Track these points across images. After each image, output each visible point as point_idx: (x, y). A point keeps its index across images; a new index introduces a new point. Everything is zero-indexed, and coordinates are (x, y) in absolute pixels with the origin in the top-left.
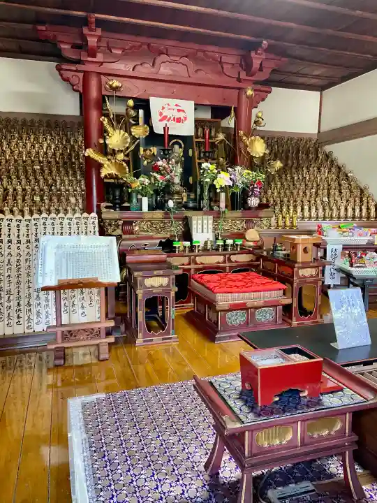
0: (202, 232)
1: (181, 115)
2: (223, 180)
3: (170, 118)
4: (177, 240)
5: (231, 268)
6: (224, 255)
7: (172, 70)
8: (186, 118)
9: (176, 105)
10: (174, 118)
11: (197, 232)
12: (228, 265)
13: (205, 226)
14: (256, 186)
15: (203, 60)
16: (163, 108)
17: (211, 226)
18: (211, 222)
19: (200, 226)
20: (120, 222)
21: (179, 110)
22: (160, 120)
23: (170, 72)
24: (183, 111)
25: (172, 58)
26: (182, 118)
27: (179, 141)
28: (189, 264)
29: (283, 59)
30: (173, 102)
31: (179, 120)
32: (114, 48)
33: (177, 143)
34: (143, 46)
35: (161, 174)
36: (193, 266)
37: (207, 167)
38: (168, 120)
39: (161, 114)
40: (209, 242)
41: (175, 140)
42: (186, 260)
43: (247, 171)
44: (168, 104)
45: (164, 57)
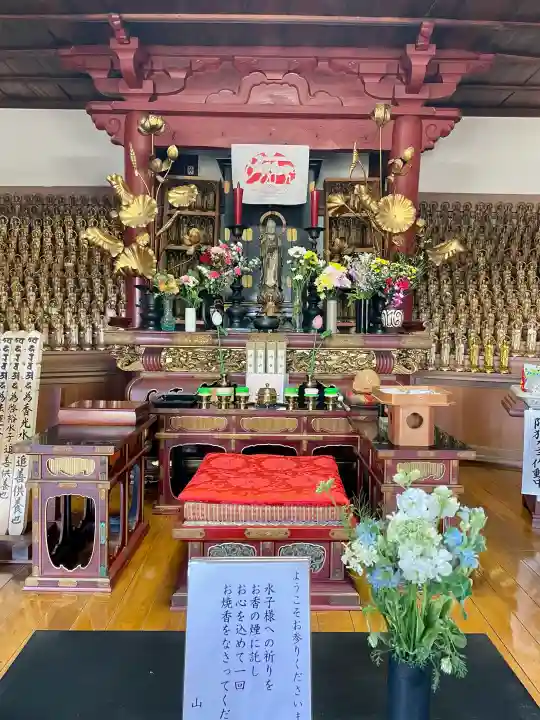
0: (266, 371)
1: (286, 170)
2: (331, 276)
3: (266, 176)
4: (224, 383)
5: (311, 443)
6: (299, 417)
7: (271, 96)
8: (293, 176)
9: (277, 155)
10: (273, 176)
11: (255, 371)
12: (305, 436)
13: (271, 361)
14: (396, 288)
15: (327, 74)
16: (254, 161)
17: (282, 362)
18: (282, 353)
19: (261, 361)
20: (141, 350)
21: (281, 163)
22: (250, 181)
23: (268, 101)
24: (289, 163)
25: (270, 76)
26: (288, 176)
27: (277, 213)
28: (227, 430)
29: (483, 56)
30: (270, 149)
31: (281, 179)
32: (174, 69)
33: (272, 217)
34: (225, 63)
35: (212, 268)
36: (234, 436)
37: (297, 253)
38: (263, 181)
39: (250, 171)
40: (267, 391)
41: (269, 213)
42: (222, 422)
43: (379, 260)
44: (263, 155)
45: (256, 76)
